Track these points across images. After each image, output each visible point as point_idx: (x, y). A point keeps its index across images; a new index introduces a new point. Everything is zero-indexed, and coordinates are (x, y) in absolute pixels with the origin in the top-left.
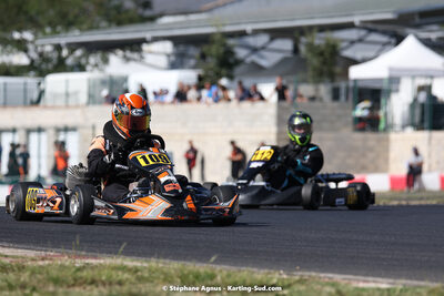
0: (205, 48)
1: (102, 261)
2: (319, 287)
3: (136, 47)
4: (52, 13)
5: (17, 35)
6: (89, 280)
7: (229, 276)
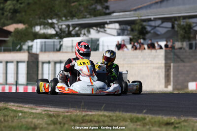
0: (133, 26)
1: (94, 113)
2: (193, 123)
3: (102, 26)
4: (65, 11)
5: (50, 21)
6: (89, 120)
7: (152, 118)
